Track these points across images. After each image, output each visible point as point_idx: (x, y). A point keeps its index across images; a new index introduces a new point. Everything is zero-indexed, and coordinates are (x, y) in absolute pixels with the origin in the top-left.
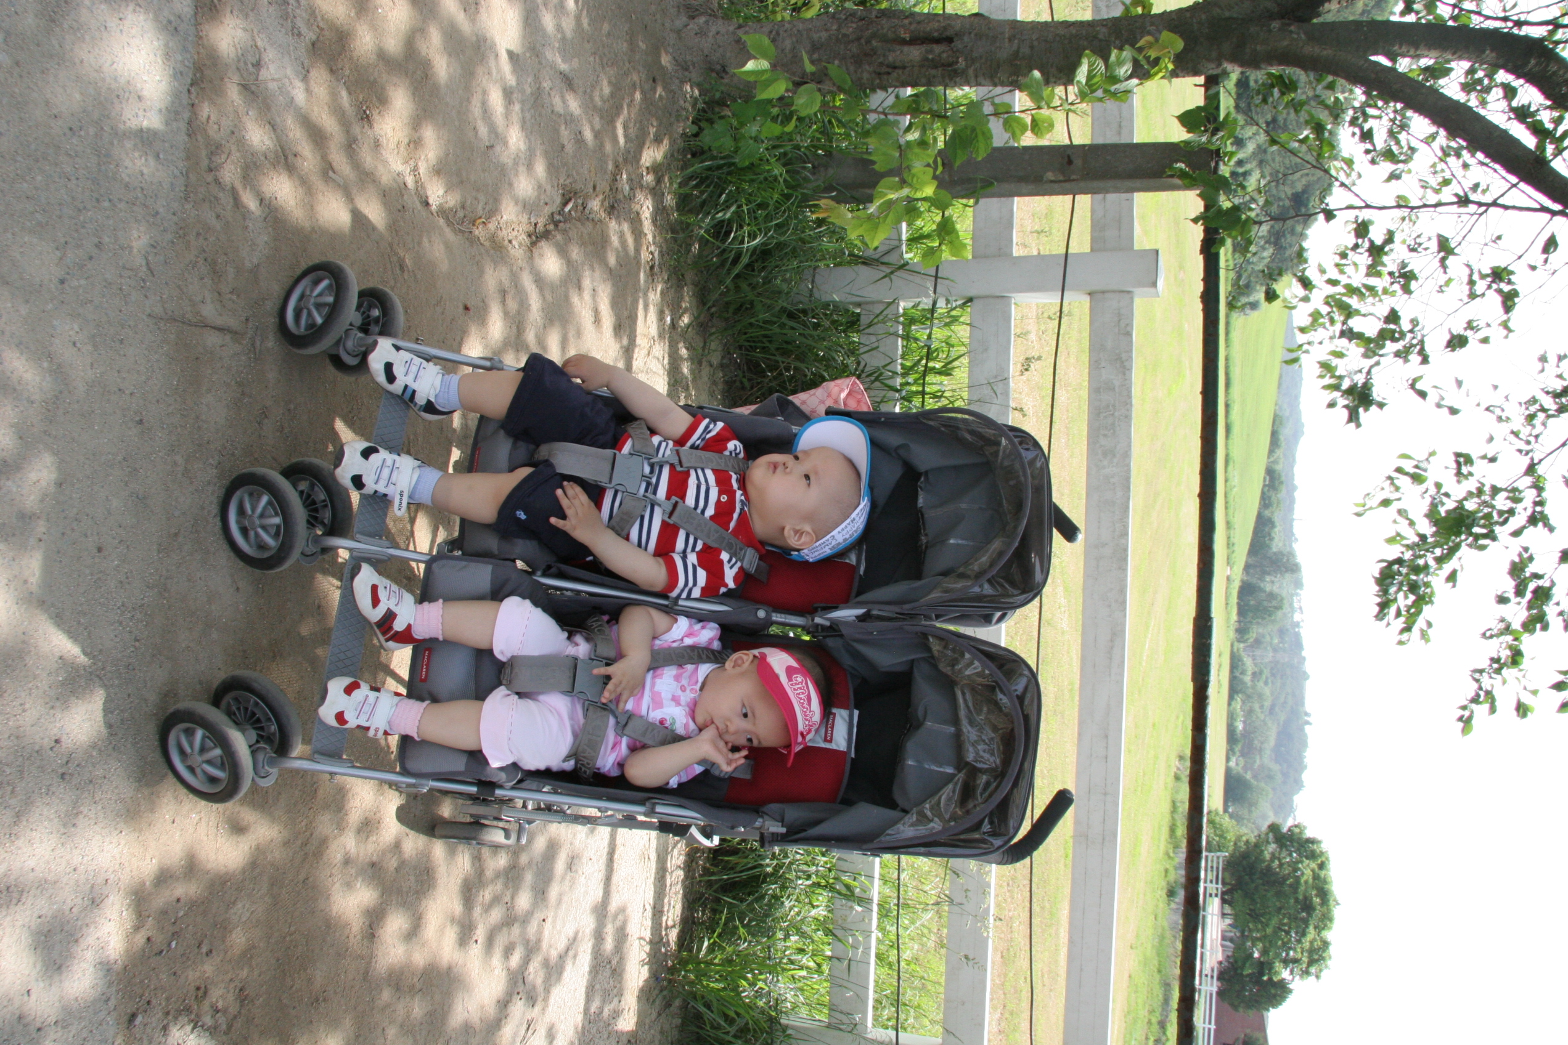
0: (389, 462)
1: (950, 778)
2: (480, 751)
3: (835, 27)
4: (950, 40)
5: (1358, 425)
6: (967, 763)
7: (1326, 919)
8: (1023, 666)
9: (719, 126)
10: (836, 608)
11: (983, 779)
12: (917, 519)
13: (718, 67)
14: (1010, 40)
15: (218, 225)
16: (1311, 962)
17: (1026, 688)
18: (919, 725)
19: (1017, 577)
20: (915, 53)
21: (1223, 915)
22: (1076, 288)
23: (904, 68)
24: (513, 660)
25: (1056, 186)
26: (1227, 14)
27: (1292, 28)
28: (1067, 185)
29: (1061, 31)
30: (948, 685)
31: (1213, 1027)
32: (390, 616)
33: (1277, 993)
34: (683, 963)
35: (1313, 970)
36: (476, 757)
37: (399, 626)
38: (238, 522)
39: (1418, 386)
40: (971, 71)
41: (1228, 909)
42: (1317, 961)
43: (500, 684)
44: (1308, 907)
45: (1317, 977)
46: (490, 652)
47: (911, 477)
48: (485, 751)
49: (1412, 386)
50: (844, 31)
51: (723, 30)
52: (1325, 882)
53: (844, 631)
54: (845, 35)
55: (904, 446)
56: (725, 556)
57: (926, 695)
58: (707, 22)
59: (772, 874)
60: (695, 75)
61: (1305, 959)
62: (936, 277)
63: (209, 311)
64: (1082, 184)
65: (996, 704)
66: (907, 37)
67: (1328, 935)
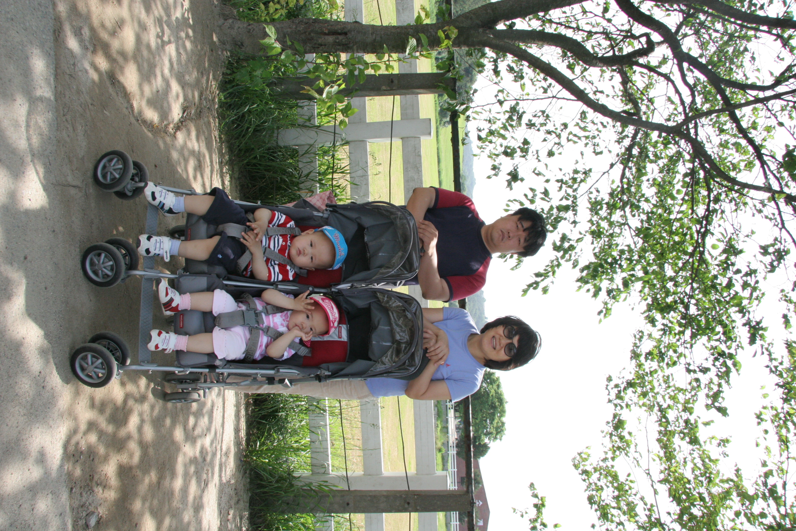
0: (158, 240)
1: (390, 347)
2: (213, 353)
3: (294, 27)
4: (346, 34)
5: (511, 189)
6: (397, 341)
7: (503, 412)
8: (415, 302)
9: (243, 71)
10: (339, 284)
11: (403, 346)
12: (364, 247)
13: (239, 43)
14: (372, 34)
15: (68, 140)
16: (497, 433)
17: (416, 310)
18: (376, 328)
19: (407, 267)
20: (330, 39)
21: (456, 417)
22: (396, 136)
23: (325, 45)
24: (220, 315)
25: (386, 92)
26: (461, 25)
27: (487, 32)
28: (392, 92)
29: (393, 31)
30: (386, 310)
31: (456, 470)
32: (172, 300)
33: (482, 450)
34: (251, 452)
35: (498, 436)
36: (212, 355)
37: (174, 305)
38: (91, 269)
39: (536, 172)
40: (355, 47)
41: (458, 414)
42: (500, 432)
43: (215, 326)
44: (494, 407)
45: (501, 439)
46: (211, 312)
47: (361, 229)
48: (216, 353)
49: (534, 172)
50: (298, 29)
51: (241, 26)
52: (501, 395)
53: (344, 293)
54: (299, 31)
55: (359, 218)
56: (288, 268)
57: (377, 315)
58: (233, 22)
59: (282, 408)
60: (228, 47)
61: (495, 432)
62: (335, 133)
63: (70, 179)
64: (398, 91)
65: (406, 316)
66: (327, 31)
67: (504, 419)
